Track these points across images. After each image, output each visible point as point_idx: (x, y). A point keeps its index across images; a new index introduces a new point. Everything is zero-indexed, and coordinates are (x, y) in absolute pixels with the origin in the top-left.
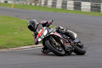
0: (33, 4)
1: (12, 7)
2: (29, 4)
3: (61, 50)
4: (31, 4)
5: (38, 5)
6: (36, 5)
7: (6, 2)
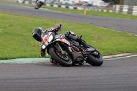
0: (105, 11)
1: (85, 14)
2: (100, 10)
5: (110, 11)
6: (108, 11)
7: (75, 8)
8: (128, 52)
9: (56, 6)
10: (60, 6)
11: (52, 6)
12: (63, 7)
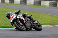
3: (23, 27)
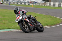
0: (43, 5)
2: (41, 5)
3: (27, 29)
4: (42, 5)
5: (46, 5)
6: (45, 5)
7: (29, 4)
8: (50, 25)
9: (19, 3)
10: (21, 4)
11: (18, 3)
12: (23, 4)
